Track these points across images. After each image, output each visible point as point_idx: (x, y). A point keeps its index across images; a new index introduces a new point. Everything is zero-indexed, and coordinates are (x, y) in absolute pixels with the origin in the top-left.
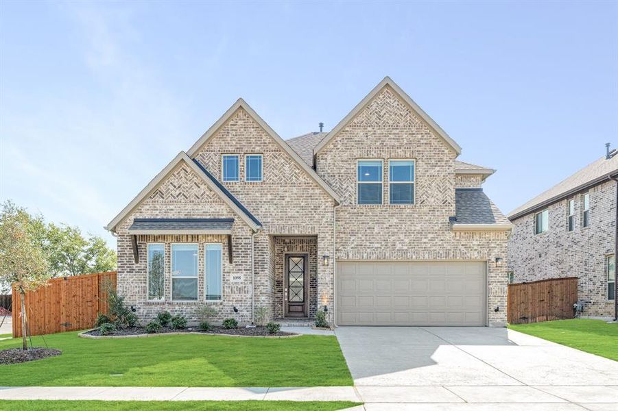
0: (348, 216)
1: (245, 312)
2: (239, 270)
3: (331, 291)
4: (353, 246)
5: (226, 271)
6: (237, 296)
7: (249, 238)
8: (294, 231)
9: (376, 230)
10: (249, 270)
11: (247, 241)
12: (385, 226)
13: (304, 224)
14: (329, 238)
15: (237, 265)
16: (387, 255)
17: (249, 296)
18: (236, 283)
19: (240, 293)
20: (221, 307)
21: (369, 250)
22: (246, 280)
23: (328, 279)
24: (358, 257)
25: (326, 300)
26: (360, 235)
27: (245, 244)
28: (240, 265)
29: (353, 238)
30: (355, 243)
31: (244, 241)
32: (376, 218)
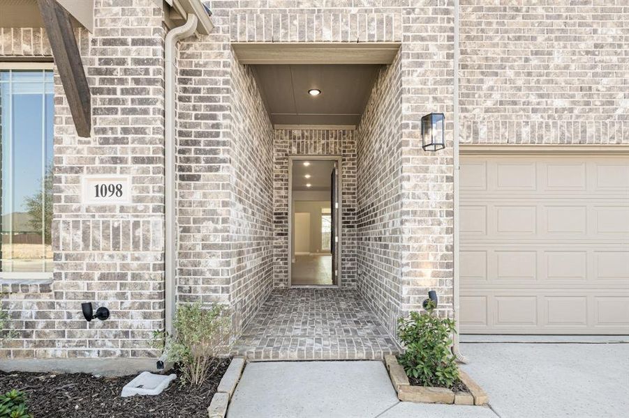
0: (473, 18)
1: (136, 321)
2: (115, 160)
3: (447, 240)
4: (489, 104)
5: (65, 164)
6: (106, 259)
7: (150, 42)
8: (319, 30)
9: (558, 59)
10: (150, 160)
11: (146, 52)
12: (583, 46)
13: (354, 10)
14: (440, 56)
15: (106, 141)
16: (591, 131)
17: (151, 257)
18: (102, 209)
19: (116, 246)
20: (45, 298)
21: (536, 118)
22: (139, 200)
23: (436, 198)
24: (505, 136)
25: (428, 271)
26: (510, 73)
27: (138, 62)
28: (116, 141)
29: (489, 82)
30: (497, 96)
31: (135, 52)
32: (558, 23)
